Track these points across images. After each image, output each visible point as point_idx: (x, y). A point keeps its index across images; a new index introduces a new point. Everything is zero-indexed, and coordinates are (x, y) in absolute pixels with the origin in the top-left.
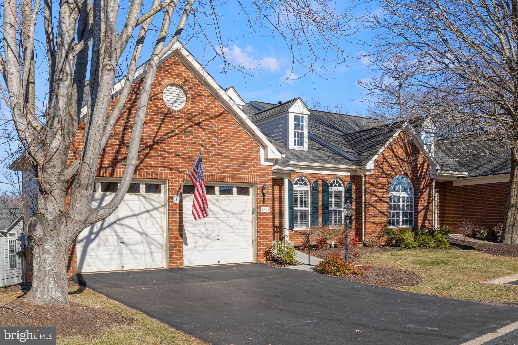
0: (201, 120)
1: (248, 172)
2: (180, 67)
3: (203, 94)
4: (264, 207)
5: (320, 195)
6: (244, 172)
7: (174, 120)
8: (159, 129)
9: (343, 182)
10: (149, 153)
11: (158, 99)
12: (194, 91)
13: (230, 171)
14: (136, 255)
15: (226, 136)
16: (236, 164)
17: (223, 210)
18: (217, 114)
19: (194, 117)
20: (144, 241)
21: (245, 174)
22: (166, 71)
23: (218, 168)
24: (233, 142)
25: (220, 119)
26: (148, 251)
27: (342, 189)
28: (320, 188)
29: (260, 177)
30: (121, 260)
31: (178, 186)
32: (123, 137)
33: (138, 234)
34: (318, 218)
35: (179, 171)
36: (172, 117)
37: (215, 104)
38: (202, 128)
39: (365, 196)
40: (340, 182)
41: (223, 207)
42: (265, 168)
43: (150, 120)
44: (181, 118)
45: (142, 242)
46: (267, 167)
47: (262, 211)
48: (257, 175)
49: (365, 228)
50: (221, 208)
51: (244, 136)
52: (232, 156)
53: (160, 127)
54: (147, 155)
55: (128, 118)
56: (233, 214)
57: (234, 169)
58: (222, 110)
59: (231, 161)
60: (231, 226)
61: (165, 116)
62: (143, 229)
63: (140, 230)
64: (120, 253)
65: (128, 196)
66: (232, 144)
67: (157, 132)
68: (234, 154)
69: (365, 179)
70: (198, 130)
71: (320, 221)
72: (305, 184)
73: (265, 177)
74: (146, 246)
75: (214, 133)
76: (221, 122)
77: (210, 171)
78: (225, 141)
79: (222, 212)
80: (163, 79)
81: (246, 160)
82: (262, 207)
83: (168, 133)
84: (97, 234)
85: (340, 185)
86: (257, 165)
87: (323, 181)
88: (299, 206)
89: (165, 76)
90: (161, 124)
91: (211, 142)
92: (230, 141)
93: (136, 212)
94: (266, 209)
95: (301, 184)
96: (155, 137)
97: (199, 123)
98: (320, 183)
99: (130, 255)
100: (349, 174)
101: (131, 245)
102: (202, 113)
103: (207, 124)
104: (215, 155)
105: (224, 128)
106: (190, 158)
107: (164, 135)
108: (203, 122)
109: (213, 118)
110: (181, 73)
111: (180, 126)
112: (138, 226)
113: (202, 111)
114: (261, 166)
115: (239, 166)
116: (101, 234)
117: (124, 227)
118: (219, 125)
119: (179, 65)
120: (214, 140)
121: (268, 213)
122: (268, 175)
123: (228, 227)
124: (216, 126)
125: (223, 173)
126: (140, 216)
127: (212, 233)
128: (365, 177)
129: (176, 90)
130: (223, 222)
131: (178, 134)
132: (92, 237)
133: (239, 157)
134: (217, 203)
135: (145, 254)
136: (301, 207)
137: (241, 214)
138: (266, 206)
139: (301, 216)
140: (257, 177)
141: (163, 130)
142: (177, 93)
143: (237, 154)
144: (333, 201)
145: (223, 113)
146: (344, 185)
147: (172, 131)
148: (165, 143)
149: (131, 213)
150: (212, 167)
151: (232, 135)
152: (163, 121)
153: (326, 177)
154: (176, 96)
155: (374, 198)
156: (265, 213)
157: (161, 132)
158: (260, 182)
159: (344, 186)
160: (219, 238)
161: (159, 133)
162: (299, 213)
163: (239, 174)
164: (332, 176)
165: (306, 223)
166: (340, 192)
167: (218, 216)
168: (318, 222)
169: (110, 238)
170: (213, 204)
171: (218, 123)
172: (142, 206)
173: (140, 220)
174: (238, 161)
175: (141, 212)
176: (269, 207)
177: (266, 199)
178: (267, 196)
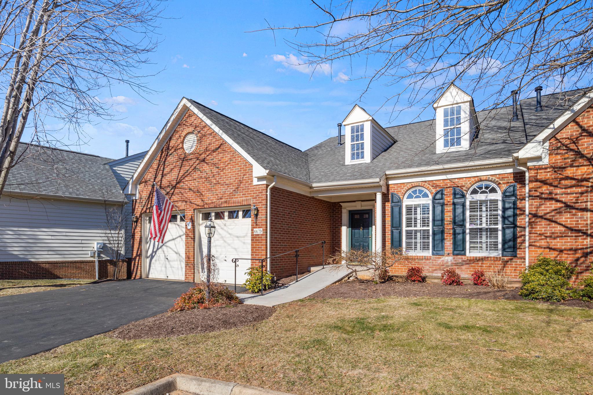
0: (206, 155)
1: (243, 195)
2: (193, 117)
3: (208, 132)
4: (256, 229)
6: (239, 195)
7: (188, 162)
8: (179, 172)
9: (499, 186)
10: (174, 191)
11: (180, 149)
12: (201, 133)
13: (227, 196)
14: (173, 269)
15: (224, 164)
16: (232, 188)
17: (230, 234)
18: (217, 146)
19: (200, 155)
20: (178, 259)
21: (240, 197)
22: (184, 124)
23: (217, 195)
24: (230, 168)
25: (219, 150)
26: (180, 267)
27: (497, 196)
29: (253, 198)
30: (166, 272)
31: (190, 215)
32: (161, 183)
33: (174, 253)
35: (190, 202)
36: (188, 160)
37: (216, 139)
38: (206, 163)
40: (493, 185)
41: (230, 231)
42: (259, 188)
43: (175, 166)
44: (193, 158)
45: (177, 260)
46: (260, 186)
47: (254, 233)
48: (251, 196)
50: (228, 232)
51: (239, 160)
52: (230, 182)
53: (180, 169)
54: (173, 193)
55: (164, 168)
56: (237, 237)
57: (230, 193)
58: (221, 142)
59: (228, 187)
60: (235, 249)
61: (183, 160)
62: (177, 250)
63: (176, 250)
64: (166, 267)
65: (170, 225)
66: (229, 171)
67: (179, 174)
68: (230, 179)
69: (529, 174)
70: (203, 165)
72: (425, 196)
73: (259, 198)
74: (179, 262)
75: (214, 164)
76: (221, 153)
77: (212, 199)
78: (223, 169)
79: (229, 235)
80: (182, 131)
81: (240, 183)
82: (254, 229)
83: (185, 173)
84: (156, 252)
86: (251, 186)
89: (184, 129)
90: (181, 167)
91: (212, 173)
92: (228, 168)
93: (174, 237)
94: (258, 231)
96: (177, 178)
97: (204, 159)
99: (170, 268)
101: (171, 261)
102: (206, 150)
103: (210, 158)
104: (215, 184)
105: (223, 158)
106: (198, 190)
107: (183, 175)
108: (208, 157)
109: (214, 151)
110: (193, 122)
111: (192, 165)
112: (175, 247)
113: (207, 147)
114: (255, 187)
115: (234, 190)
116: (157, 253)
117: (168, 248)
118: (219, 156)
119: (192, 116)
120: (215, 170)
121: (261, 235)
122: (261, 195)
123: (233, 250)
124: (217, 157)
125: (221, 199)
126: (176, 240)
127: (221, 254)
128: (530, 172)
129: (192, 137)
130: (229, 245)
131: (191, 172)
132: (154, 254)
133: (234, 181)
134: (225, 228)
135: (178, 268)
137: (244, 237)
138: (259, 228)
140: (250, 199)
141: (182, 172)
142: (193, 139)
143: (233, 179)
145: (221, 144)
146: (501, 189)
147: (187, 171)
148: (183, 182)
149: (171, 238)
150: (213, 195)
151: (229, 162)
152: (182, 165)
154: (192, 141)
156: (258, 235)
157: (181, 173)
159: (502, 191)
160: (226, 259)
161: (180, 175)
163: (235, 198)
164: (473, 179)
165: (427, 247)
167: (225, 239)
169: (161, 255)
170: (222, 228)
171: (218, 154)
172: (177, 233)
173: (176, 242)
174: (234, 186)
175: (177, 236)
176: (262, 229)
177: (259, 220)
178: (260, 217)
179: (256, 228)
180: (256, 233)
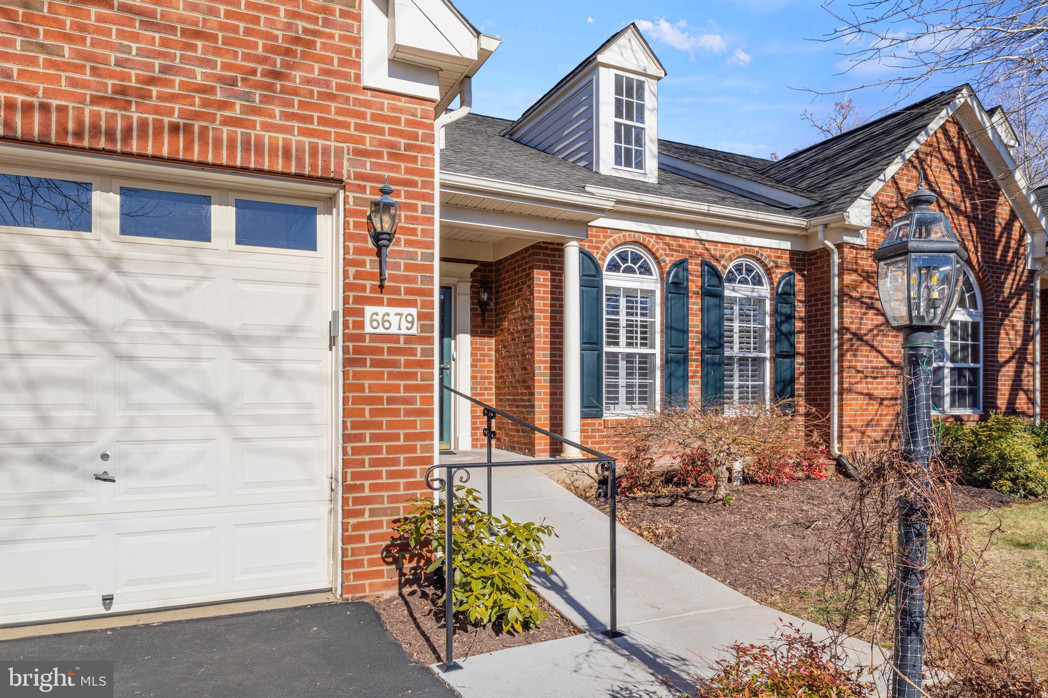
1: (288, 117)
4: (381, 310)
5: (695, 304)
6: (258, 112)
9: (769, 272)
13: (162, 97)
16: (208, 64)
21: (268, 127)
23: (78, 68)
27: (765, 290)
28: (695, 284)
29: (358, 152)
34: (685, 378)
39: (841, 312)
40: (759, 269)
42: (393, 109)
46: (402, 103)
47: (368, 329)
48: (340, 138)
49: (841, 416)
56: (229, 339)
57: (190, 89)
69: (841, 257)
71: (694, 390)
72: (645, 270)
82: (369, 310)
85: (758, 281)
86: (341, 87)
87: (704, 263)
88: (623, 339)
94: (395, 320)
95: (629, 270)
98: (694, 267)
100: (787, 245)
114: (368, 96)
121: (409, 339)
128: (841, 253)
136: (629, 344)
138: (392, 303)
139: (630, 375)
140: (339, 151)
144: (736, 330)
146: (771, 279)
153: (716, 251)
155: (872, 320)
156: (394, 338)
158: (359, 176)
159: (772, 284)
162: (622, 364)
163: (227, 122)
164: (733, 250)
165: (645, 397)
166: (760, 301)
168: (686, 395)
174: (217, 52)
176: (414, 311)
177: (397, 266)
178: (401, 254)
179: (378, 302)
180: (380, 330)
